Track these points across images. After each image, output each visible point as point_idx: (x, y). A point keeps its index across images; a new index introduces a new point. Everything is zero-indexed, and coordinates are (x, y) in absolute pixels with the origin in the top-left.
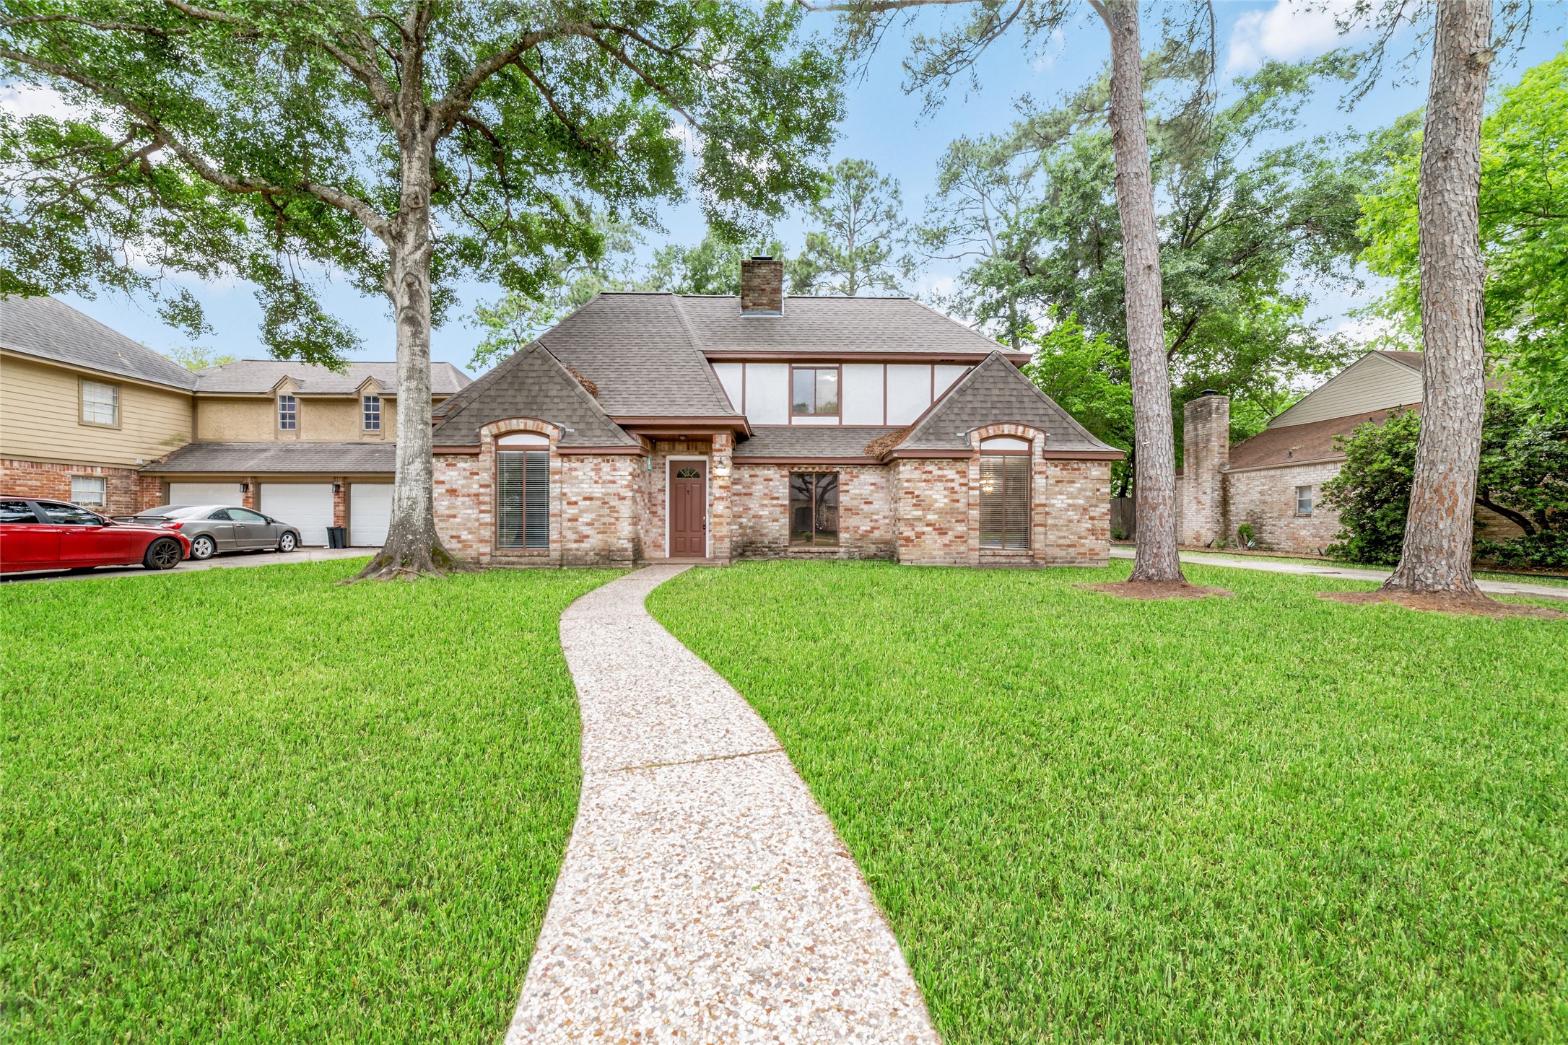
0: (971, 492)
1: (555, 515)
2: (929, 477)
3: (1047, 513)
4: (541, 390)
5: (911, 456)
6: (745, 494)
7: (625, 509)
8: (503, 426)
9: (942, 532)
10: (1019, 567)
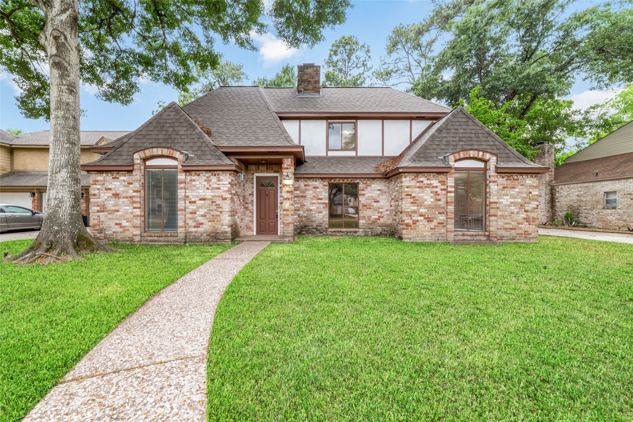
0: (449, 194)
1: (181, 210)
2: (422, 185)
3: (498, 208)
4: (174, 131)
5: (408, 171)
6: (302, 197)
7: (226, 206)
8: (148, 153)
9: (430, 220)
10: (480, 243)
